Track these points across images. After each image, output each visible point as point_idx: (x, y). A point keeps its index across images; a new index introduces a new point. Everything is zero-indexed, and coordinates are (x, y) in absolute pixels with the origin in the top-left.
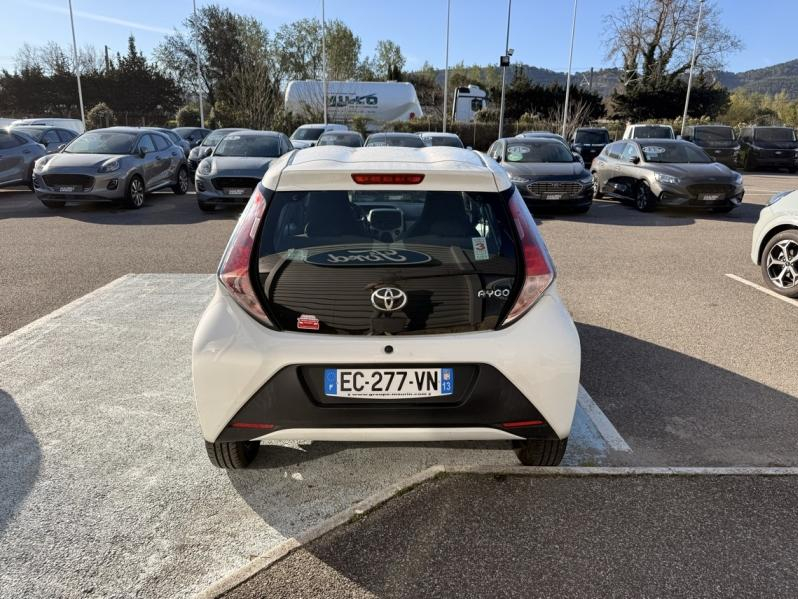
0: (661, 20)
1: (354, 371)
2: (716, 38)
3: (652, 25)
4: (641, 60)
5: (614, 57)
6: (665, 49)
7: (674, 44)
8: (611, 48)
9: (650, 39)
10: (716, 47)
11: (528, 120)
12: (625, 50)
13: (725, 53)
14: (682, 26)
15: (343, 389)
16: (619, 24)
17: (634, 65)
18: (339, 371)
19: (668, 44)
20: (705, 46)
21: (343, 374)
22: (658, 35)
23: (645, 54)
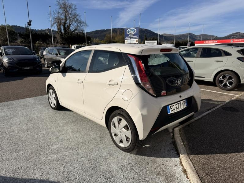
0: (66, 16)
1: (172, 105)
2: (81, 23)
3: (63, 17)
4: (62, 27)
5: (54, 26)
6: (68, 24)
7: (71, 23)
8: (53, 23)
9: (63, 21)
10: (81, 25)
11: (39, 44)
12: (56, 24)
13: (84, 27)
14: (71, 19)
15: (171, 111)
16: (53, 16)
17: (61, 29)
18: (170, 106)
19: (69, 23)
20: (79, 25)
21: (171, 106)
22: (66, 20)
23: (63, 26)
